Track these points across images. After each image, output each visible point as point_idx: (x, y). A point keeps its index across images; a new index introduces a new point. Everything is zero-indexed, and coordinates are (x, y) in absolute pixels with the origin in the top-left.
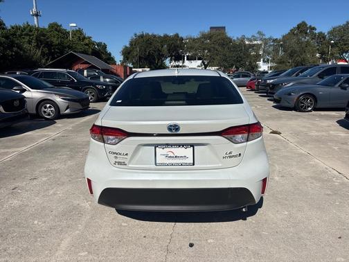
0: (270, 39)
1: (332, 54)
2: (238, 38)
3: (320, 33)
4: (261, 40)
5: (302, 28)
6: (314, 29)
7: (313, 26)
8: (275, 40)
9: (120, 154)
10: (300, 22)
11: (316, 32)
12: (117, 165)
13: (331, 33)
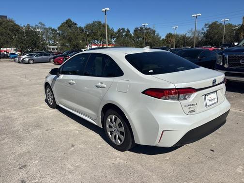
0: (50, 28)
1: (89, 41)
2: (24, 26)
3: (80, 28)
4: (42, 28)
5: (69, 24)
6: (76, 24)
7: (75, 22)
8: (53, 30)
9: (193, 105)
10: (67, 19)
11: (78, 26)
12: (190, 113)
13: (86, 27)
